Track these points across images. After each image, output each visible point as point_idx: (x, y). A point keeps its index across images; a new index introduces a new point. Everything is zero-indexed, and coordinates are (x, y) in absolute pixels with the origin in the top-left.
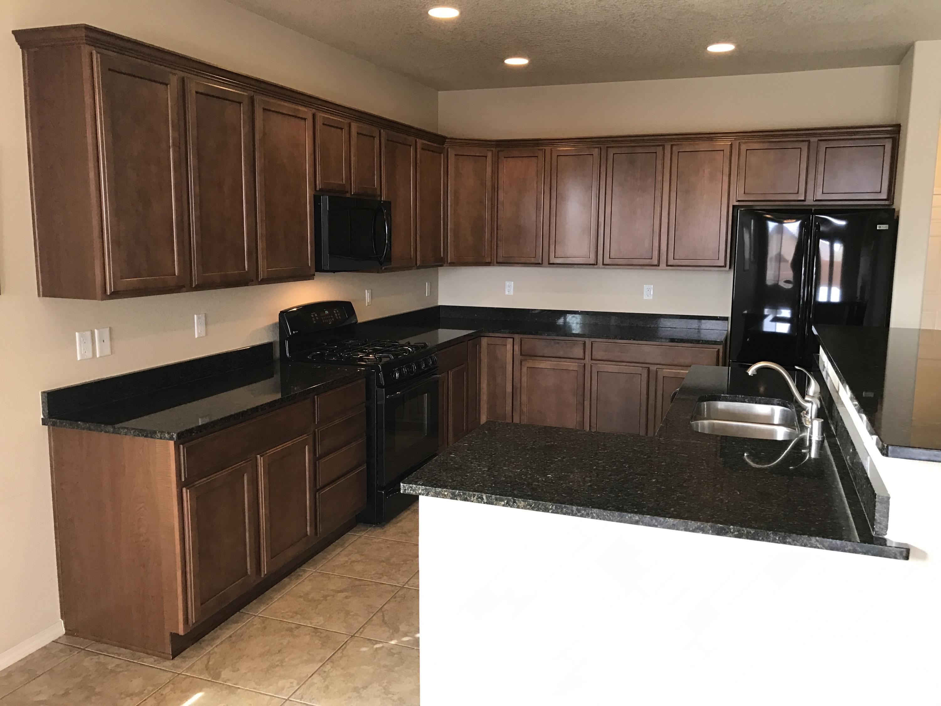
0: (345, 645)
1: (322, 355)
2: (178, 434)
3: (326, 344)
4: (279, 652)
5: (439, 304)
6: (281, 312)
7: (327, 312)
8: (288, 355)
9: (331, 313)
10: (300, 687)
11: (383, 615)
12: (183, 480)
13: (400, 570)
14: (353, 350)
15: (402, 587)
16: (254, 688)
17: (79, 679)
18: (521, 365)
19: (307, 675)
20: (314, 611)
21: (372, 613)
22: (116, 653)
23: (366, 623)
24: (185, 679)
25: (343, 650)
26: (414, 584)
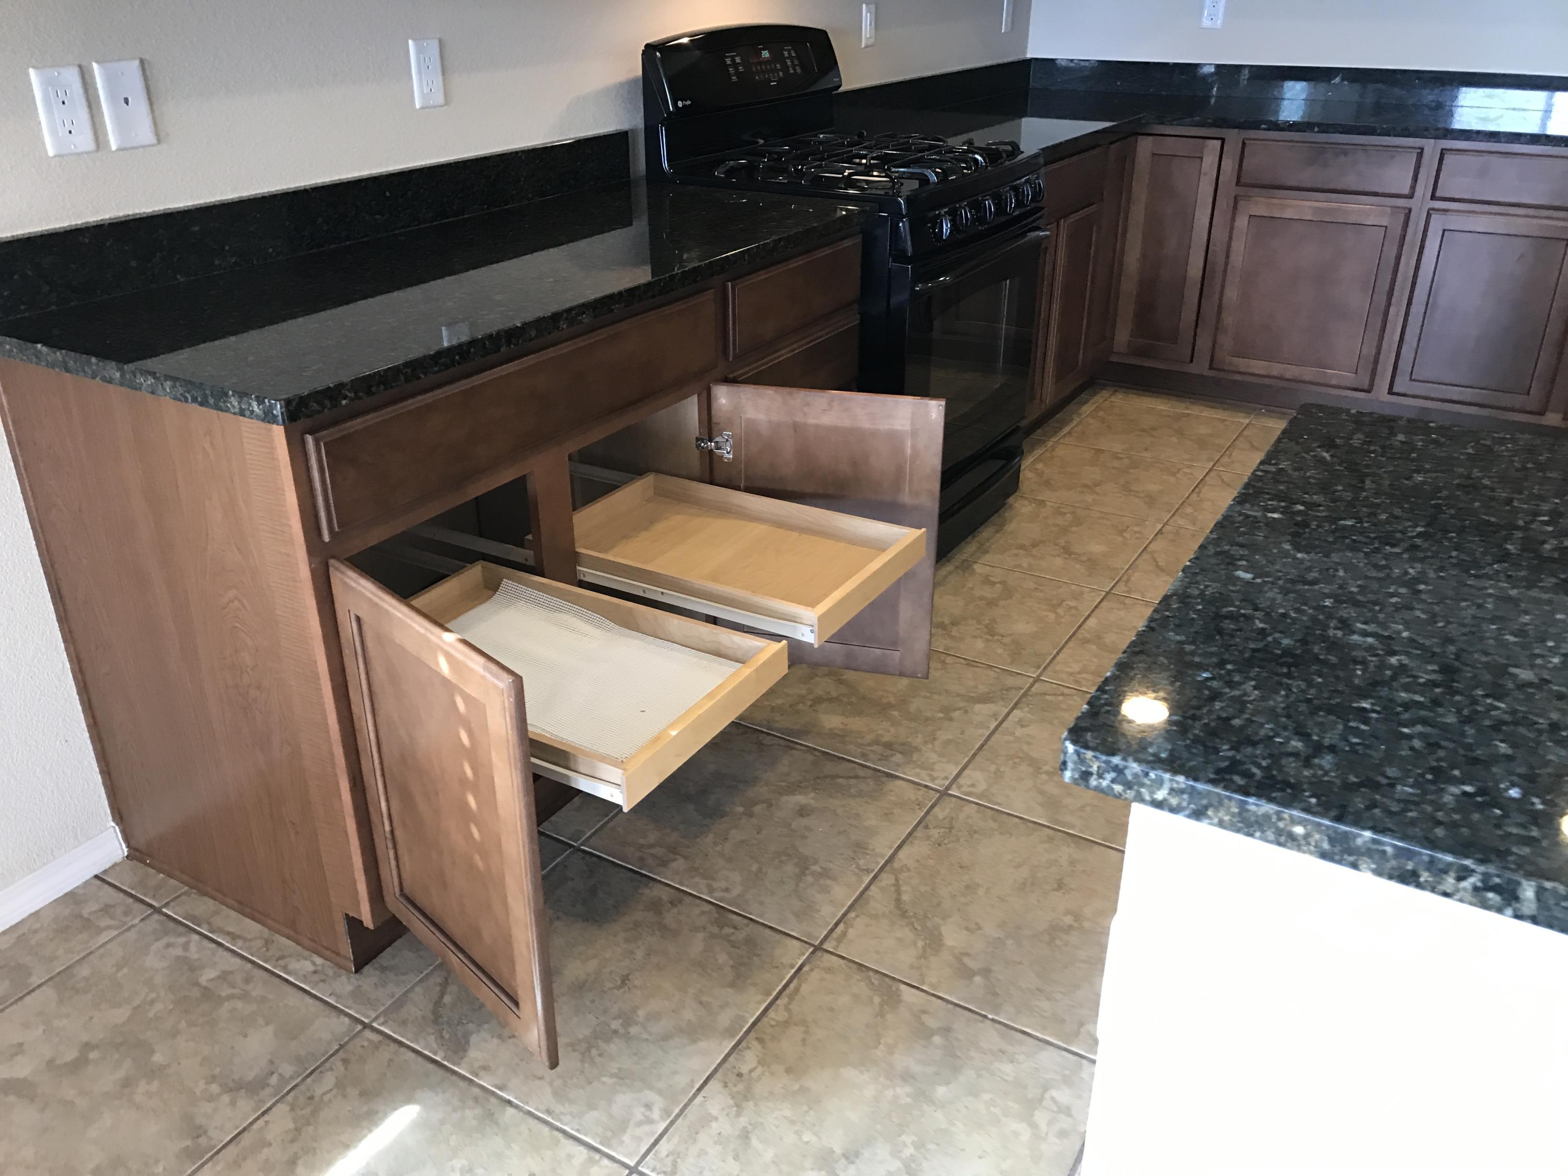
0: (795, 982)
1: (751, 168)
2: (288, 403)
3: (761, 142)
4: (623, 982)
5: (1029, 55)
6: (647, 46)
7: (766, 54)
8: (665, 165)
9: (777, 56)
10: (672, 1123)
11: (897, 885)
12: (326, 537)
13: (935, 739)
14: (829, 157)
15: (944, 794)
16: (548, 1112)
17: (120, 1015)
18: (1235, 208)
19: (693, 1081)
20: (718, 848)
21: (868, 871)
22: (229, 934)
23: (851, 908)
24: (376, 1046)
25: (791, 998)
26: (973, 785)
